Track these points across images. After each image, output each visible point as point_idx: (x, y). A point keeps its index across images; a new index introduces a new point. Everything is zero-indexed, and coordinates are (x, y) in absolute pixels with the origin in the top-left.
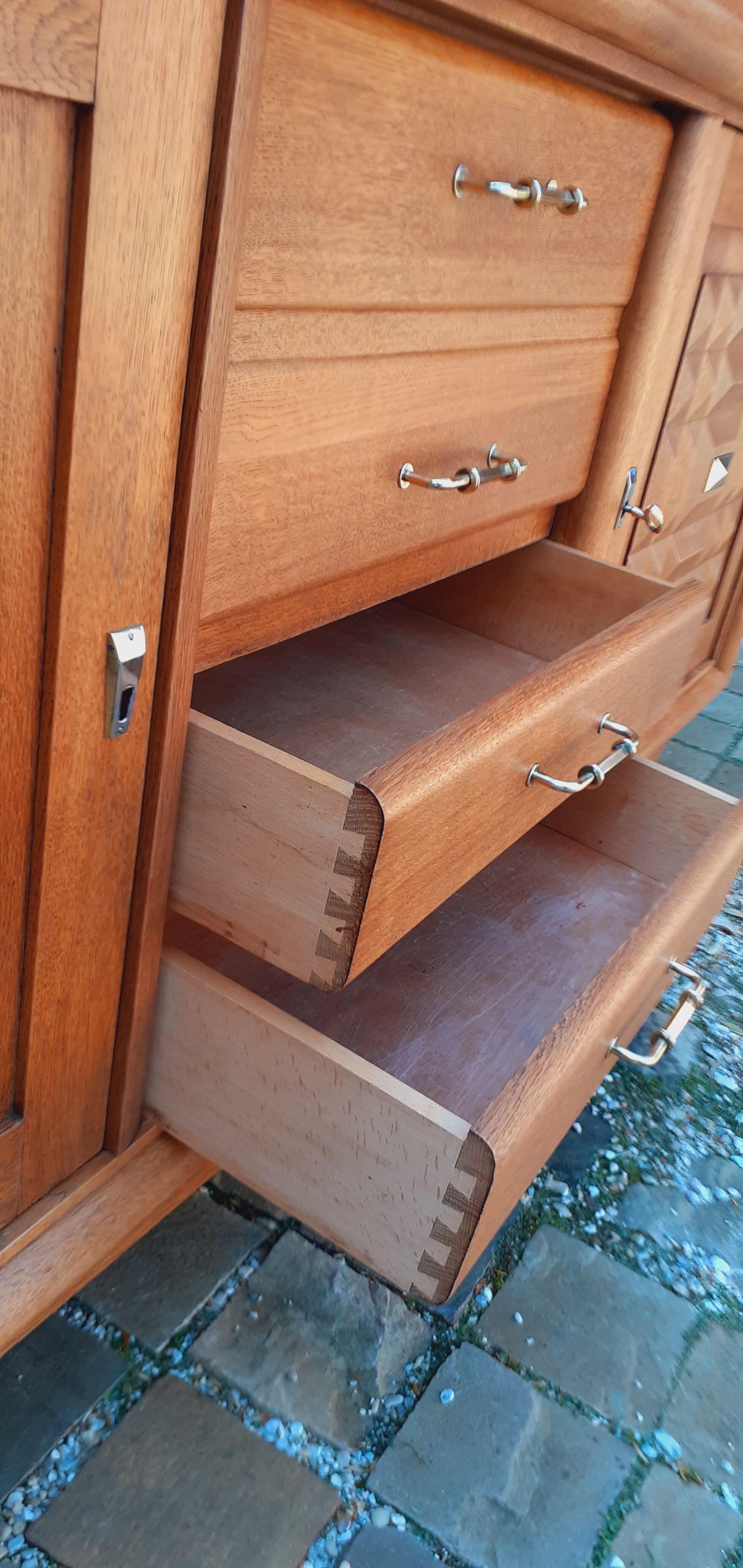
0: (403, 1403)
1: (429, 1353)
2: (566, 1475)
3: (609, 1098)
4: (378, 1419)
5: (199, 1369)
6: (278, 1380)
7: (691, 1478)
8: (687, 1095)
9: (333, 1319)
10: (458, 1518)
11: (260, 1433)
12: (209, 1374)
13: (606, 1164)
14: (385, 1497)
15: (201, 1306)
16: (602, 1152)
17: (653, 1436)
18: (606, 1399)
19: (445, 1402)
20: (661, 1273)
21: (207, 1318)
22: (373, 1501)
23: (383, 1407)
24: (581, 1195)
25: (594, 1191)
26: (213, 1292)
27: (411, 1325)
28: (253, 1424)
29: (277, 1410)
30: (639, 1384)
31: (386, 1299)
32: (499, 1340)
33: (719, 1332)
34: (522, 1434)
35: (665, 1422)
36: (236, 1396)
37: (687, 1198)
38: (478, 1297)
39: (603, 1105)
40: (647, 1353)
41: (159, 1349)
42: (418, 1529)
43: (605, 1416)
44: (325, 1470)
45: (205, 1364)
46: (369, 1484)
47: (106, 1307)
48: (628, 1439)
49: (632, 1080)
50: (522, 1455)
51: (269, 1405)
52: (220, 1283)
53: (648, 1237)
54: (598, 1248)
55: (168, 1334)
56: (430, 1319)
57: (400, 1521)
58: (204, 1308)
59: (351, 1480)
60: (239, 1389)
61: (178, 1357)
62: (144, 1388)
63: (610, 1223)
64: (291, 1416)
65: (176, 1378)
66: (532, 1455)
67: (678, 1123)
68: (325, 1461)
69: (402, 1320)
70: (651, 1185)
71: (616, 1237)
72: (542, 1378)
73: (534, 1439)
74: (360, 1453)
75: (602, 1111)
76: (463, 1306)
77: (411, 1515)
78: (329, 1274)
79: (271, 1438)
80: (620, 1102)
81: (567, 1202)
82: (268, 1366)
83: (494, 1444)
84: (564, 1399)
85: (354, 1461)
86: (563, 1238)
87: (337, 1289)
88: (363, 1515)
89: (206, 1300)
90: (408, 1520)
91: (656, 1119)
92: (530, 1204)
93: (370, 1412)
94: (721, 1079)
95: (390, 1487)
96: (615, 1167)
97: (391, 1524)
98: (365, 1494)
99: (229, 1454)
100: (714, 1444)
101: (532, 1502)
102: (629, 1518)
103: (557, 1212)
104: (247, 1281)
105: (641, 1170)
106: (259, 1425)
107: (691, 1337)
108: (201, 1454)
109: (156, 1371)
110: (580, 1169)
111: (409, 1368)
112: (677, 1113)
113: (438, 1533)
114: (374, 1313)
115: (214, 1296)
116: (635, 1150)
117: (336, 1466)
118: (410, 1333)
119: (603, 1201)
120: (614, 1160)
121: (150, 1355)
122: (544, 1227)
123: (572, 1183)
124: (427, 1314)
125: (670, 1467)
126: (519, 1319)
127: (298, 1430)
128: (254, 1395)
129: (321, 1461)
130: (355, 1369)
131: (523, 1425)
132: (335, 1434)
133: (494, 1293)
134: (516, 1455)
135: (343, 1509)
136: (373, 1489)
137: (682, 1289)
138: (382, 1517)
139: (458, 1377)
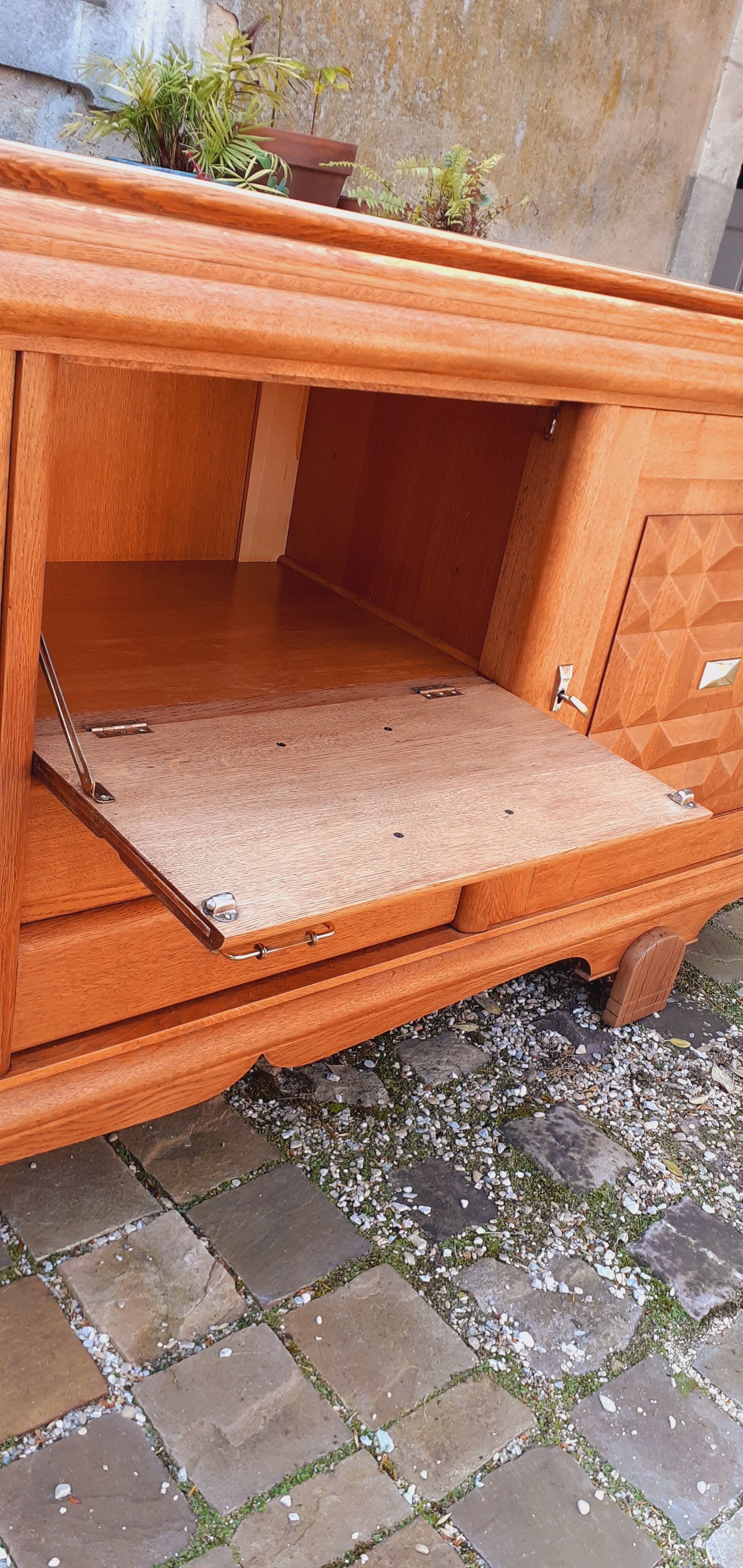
0: (193, 1349)
1: (235, 1324)
2: (287, 1432)
3: (510, 1190)
4: (168, 1353)
5: (60, 1280)
6: (109, 1304)
7: (388, 1470)
8: (585, 1206)
9: (174, 1278)
10: (183, 1430)
11: (77, 1332)
12: (64, 1285)
13: (473, 1236)
14: (139, 1401)
15: (85, 1241)
16: (474, 1227)
17: (374, 1432)
18: (355, 1395)
19: (221, 1356)
20: (466, 1327)
21: (86, 1249)
22: (130, 1400)
23: (176, 1347)
24: (434, 1252)
25: (447, 1253)
26: (99, 1235)
27: (230, 1300)
28: (75, 1326)
29: (96, 1322)
30: (389, 1395)
31: (220, 1276)
32: (294, 1331)
33: (486, 1383)
34: (268, 1395)
35: (394, 1428)
36: (75, 1304)
37: (531, 1281)
38: (297, 1298)
39: (502, 1194)
40: (412, 1376)
41: (38, 1259)
42: (153, 1430)
43: (347, 1407)
44: (109, 1370)
45: (64, 1277)
46: (133, 1389)
47: (18, 1222)
48: (355, 1428)
49: (541, 1181)
50: (260, 1409)
51: (93, 1316)
52: (107, 1231)
53: (472, 1299)
54: (421, 1293)
55: (51, 1251)
56: (250, 1301)
57: (141, 1419)
58: (87, 1244)
59: (123, 1382)
60: (78, 1301)
61: (49, 1267)
62: (12, 1280)
63: (446, 1279)
64: (104, 1329)
65: (40, 1280)
66: (269, 1412)
67: (562, 1225)
68: (111, 1366)
69: (225, 1294)
70: (505, 1262)
71: (444, 1290)
72: (312, 1366)
73: (277, 1402)
74: (140, 1369)
75: (499, 1198)
76: (279, 1299)
77: (150, 1418)
78: (188, 1247)
79: (82, 1338)
80: (519, 1195)
81: (418, 1253)
82: (107, 1293)
83: (242, 1395)
84: (320, 1384)
85: (133, 1372)
86: (396, 1277)
87: (187, 1259)
88: (118, 1406)
89: (91, 1238)
90: (148, 1420)
91: (544, 1217)
92: (384, 1247)
93: (165, 1347)
94: (627, 1202)
95: (146, 1396)
96: (479, 1241)
97: (134, 1419)
98: (127, 1394)
99: (46, 1337)
100: (424, 1456)
101: (247, 1440)
102: (318, 1477)
103: (404, 1258)
104: (127, 1236)
105: (502, 1250)
106: (78, 1327)
107: (459, 1379)
108: (28, 1330)
109: (29, 1272)
110: (447, 1234)
111: (213, 1328)
112: (567, 1218)
113: (163, 1435)
114: (205, 1283)
115: (98, 1238)
116: (507, 1234)
117: (118, 1370)
118: (227, 1305)
119: (451, 1263)
120: (481, 1236)
121: (31, 1261)
122: (386, 1265)
123: (431, 1242)
124: (249, 1297)
125: (376, 1457)
126: (319, 1320)
127: (104, 1339)
128: (86, 1307)
129: (108, 1364)
130: (171, 1316)
131: (273, 1389)
132: (128, 1351)
133: (313, 1298)
134: (255, 1407)
135: (106, 1397)
136: (134, 1392)
137: (475, 1343)
138: (129, 1412)
139: (243, 1343)
